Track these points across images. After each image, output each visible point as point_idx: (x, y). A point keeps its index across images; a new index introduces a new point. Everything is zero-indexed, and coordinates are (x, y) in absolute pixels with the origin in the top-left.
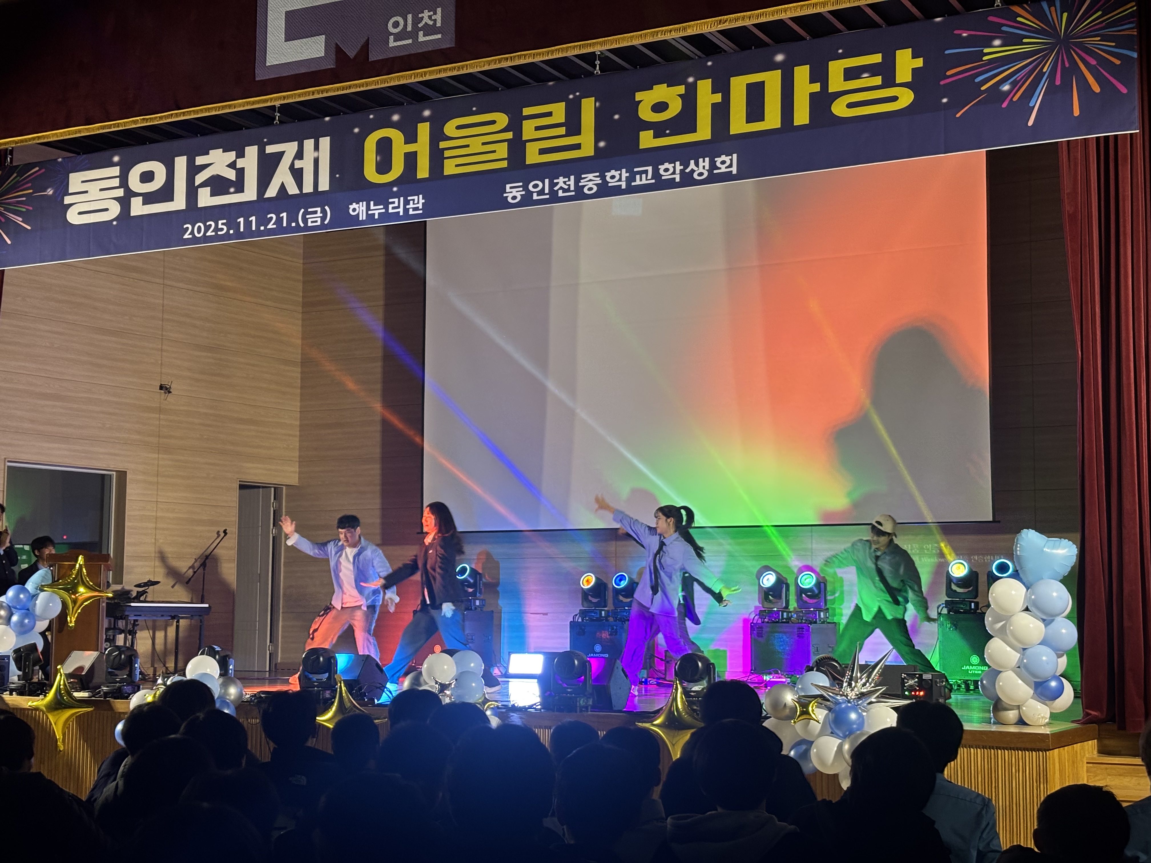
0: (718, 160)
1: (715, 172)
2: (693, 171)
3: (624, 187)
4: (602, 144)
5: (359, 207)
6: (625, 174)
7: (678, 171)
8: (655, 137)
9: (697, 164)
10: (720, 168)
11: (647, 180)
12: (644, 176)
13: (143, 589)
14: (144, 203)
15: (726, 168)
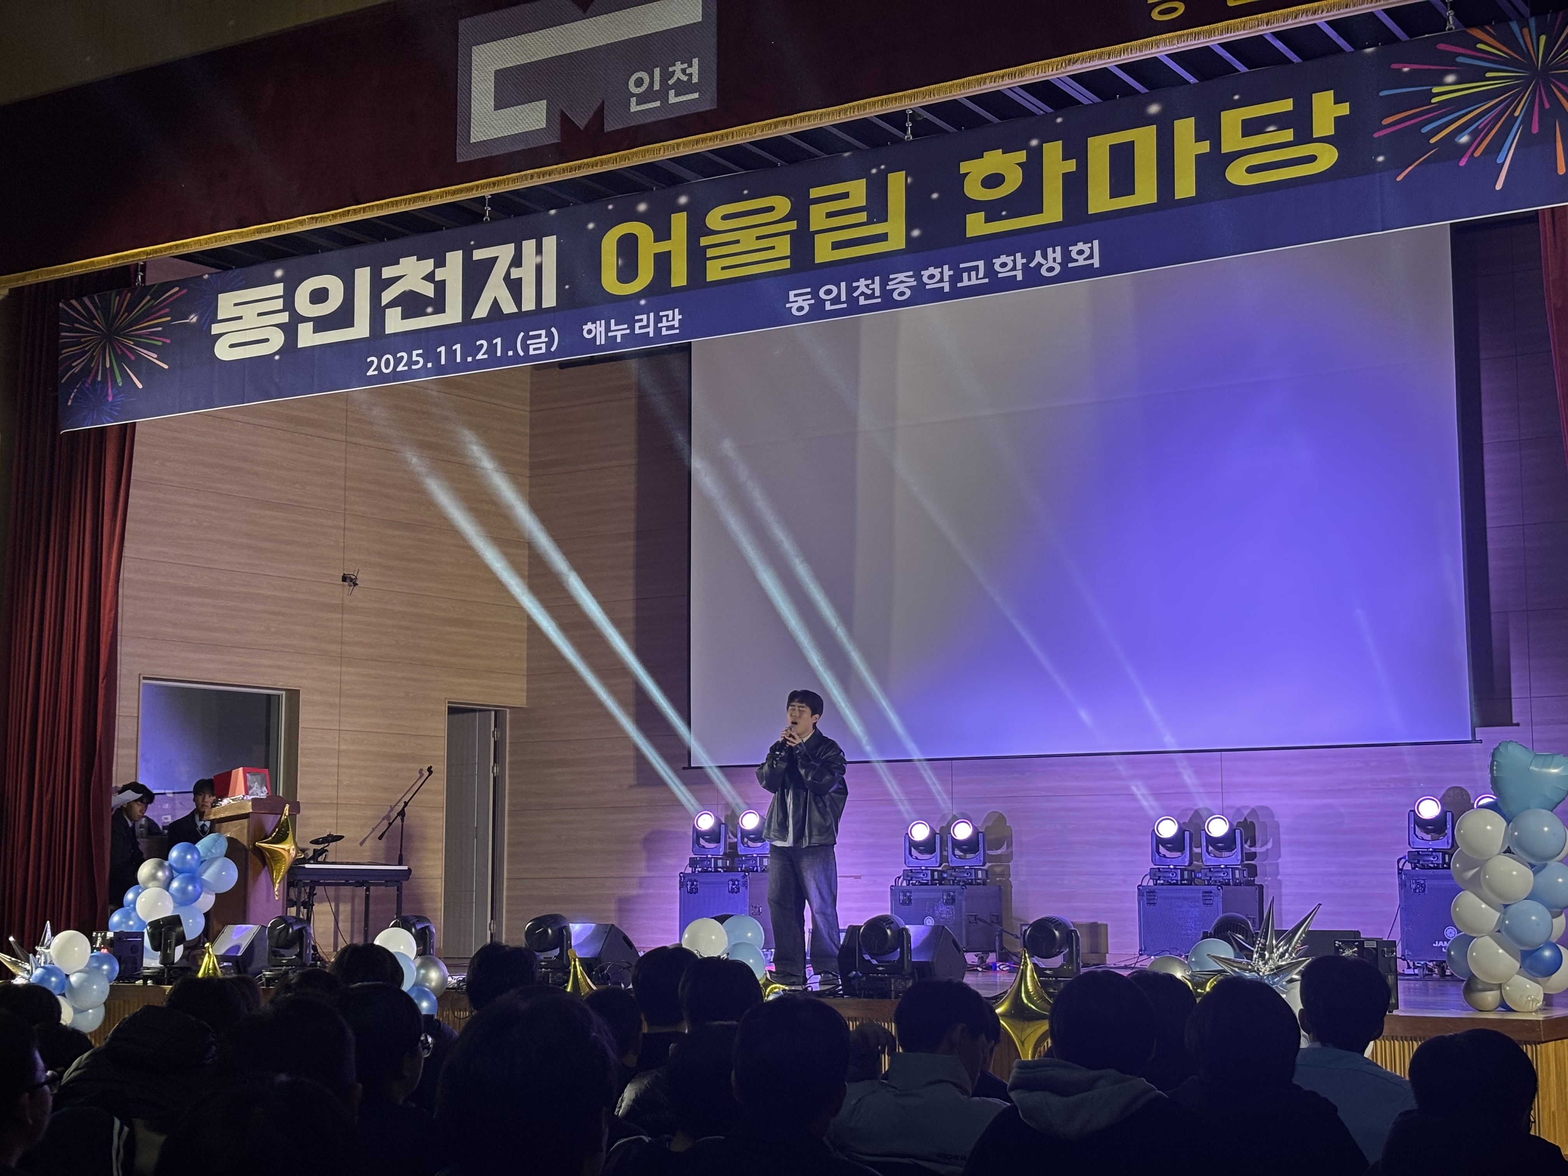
0: (1074, 250)
1: (1070, 265)
2: (1040, 265)
3: (947, 289)
4: (916, 233)
5: (596, 328)
6: (947, 273)
7: (1019, 266)
8: (987, 220)
9: (1045, 256)
10: (1077, 261)
11: (977, 279)
12: (973, 274)
13: (322, 846)
14: (316, 330)
15: (1085, 259)
